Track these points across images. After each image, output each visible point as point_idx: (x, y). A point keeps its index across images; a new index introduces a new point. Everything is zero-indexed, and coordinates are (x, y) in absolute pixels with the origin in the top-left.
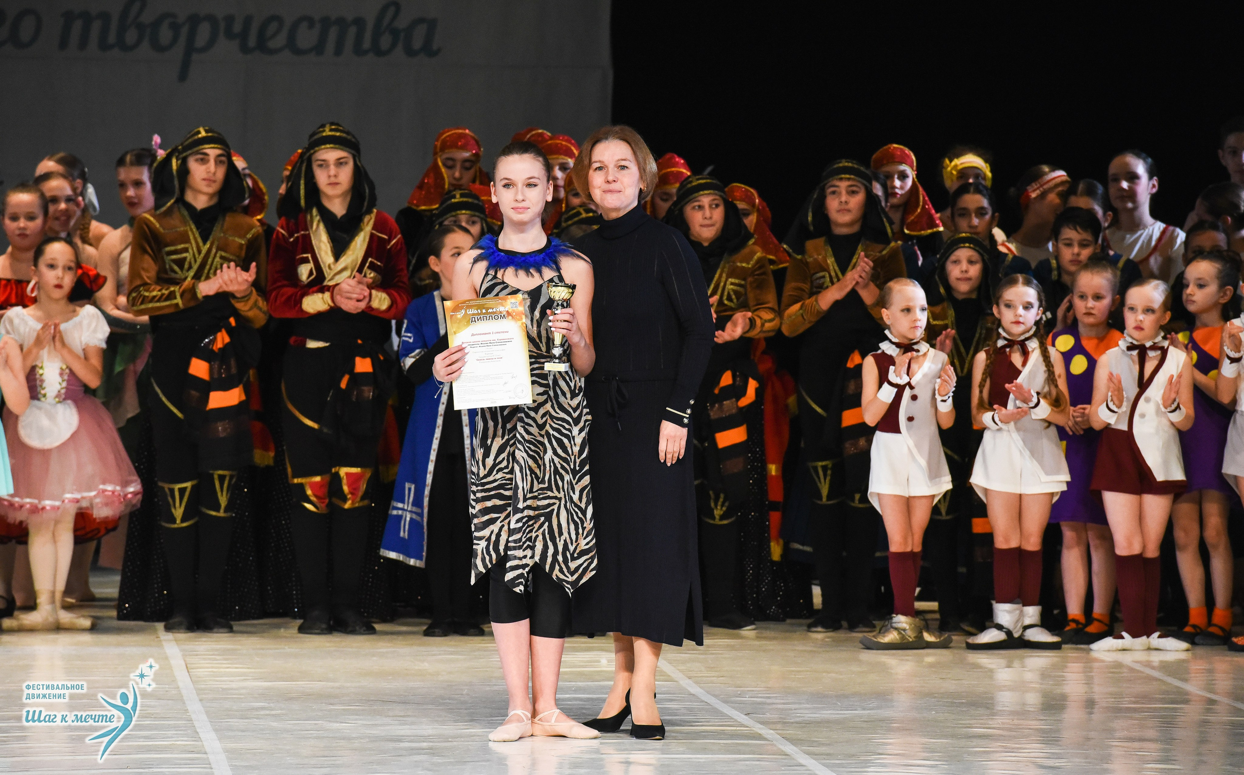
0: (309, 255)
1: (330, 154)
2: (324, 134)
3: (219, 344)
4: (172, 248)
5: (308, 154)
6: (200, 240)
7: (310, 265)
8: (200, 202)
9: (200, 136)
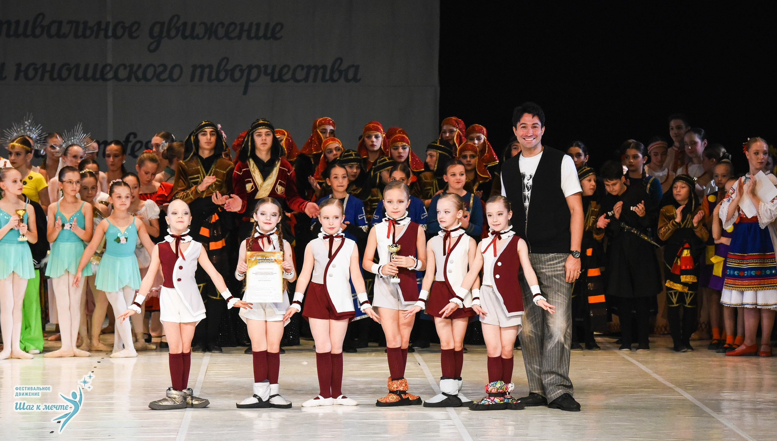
0: (251, 179)
1: (263, 130)
2: (260, 122)
3: (213, 220)
4: (192, 177)
5: (252, 132)
6: (204, 172)
7: (252, 184)
8: (205, 154)
9: (202, 124)
